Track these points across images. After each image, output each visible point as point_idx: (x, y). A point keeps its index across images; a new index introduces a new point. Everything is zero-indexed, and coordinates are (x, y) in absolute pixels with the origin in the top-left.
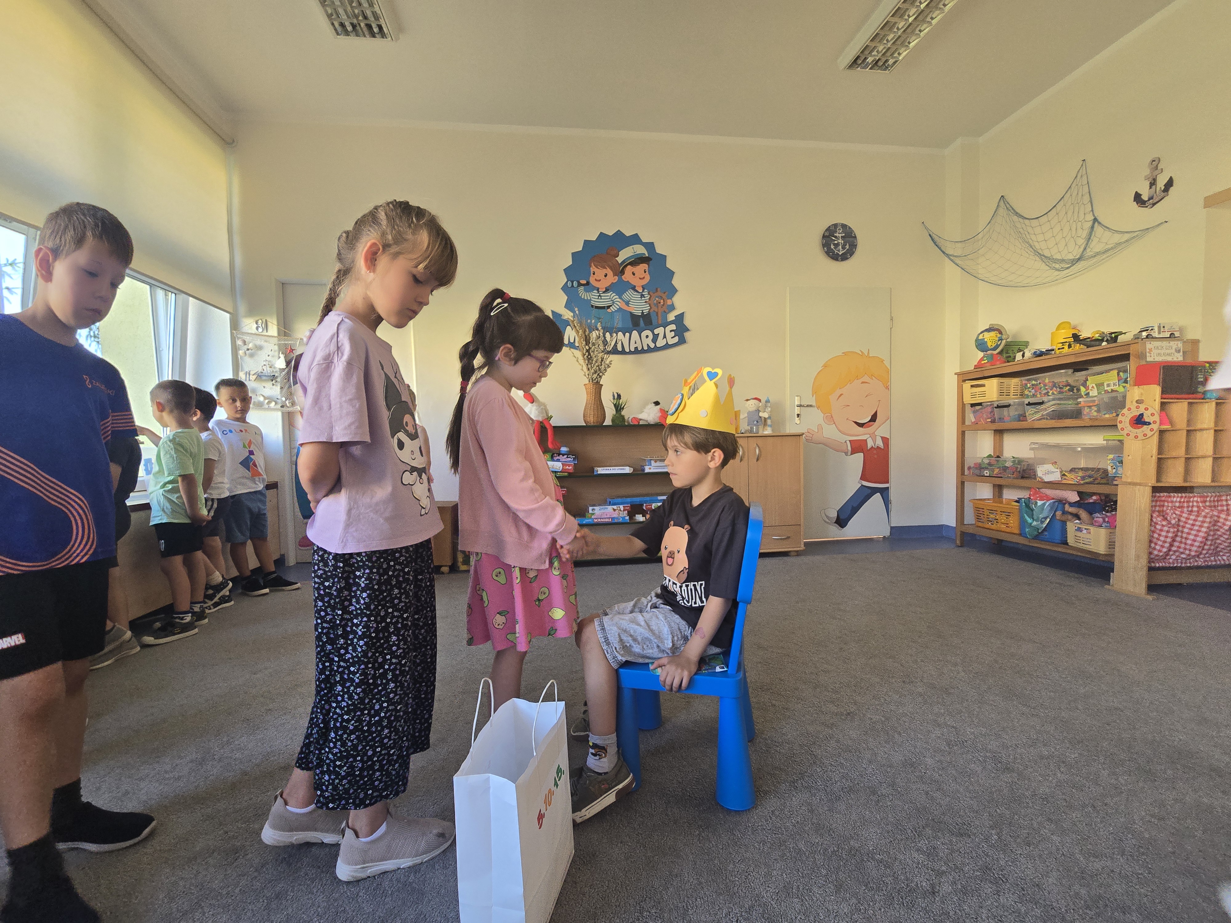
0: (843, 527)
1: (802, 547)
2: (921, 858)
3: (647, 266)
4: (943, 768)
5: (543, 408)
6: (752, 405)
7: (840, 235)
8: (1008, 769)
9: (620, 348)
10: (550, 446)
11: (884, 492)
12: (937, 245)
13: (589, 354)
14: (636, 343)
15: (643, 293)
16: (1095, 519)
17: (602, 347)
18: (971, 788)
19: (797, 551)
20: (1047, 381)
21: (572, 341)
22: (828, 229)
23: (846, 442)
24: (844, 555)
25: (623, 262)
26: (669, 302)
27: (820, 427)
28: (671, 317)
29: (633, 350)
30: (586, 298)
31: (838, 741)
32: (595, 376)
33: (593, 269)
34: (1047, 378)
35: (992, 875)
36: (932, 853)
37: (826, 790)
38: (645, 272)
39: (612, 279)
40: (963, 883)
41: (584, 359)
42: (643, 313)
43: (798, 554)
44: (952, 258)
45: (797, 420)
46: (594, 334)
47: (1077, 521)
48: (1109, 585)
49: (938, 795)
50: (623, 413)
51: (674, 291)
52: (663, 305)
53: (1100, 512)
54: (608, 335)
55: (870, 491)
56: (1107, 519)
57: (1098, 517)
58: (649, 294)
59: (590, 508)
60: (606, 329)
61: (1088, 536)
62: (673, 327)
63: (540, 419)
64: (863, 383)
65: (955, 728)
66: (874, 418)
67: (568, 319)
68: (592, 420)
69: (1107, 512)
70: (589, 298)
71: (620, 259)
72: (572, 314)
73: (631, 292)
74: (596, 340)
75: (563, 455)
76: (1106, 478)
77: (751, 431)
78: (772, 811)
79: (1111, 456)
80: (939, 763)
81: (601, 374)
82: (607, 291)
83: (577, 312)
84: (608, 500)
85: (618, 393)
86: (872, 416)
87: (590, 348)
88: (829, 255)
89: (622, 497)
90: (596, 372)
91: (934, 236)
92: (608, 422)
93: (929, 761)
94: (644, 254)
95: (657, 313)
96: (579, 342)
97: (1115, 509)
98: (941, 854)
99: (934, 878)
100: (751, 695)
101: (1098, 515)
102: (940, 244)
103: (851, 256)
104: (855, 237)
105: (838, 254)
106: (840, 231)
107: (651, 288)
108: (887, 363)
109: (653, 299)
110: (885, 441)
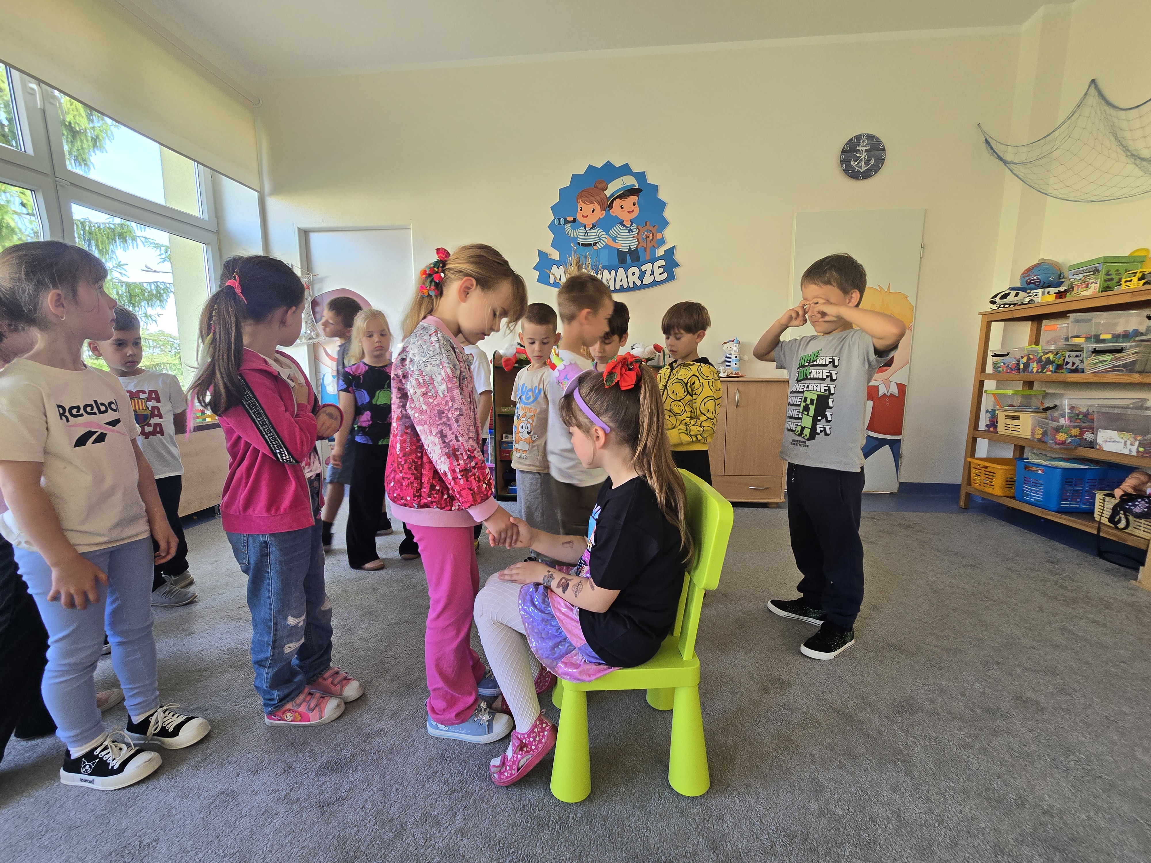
3: (636, 197)
7: (864, 148)
11: (895, 445)
14: (623, 280)
15: (632, 228)
19: (777, 503)
21: (557, 280)
25: (612, 195)
26: (659, 236)
29: (620, 287)
30: (572, 235)
38: (634, 205)
39: (600, 214)
42: (630, 248)
43: (778, 506)
44: (1010, 165)
48: (1137, 581)
51: (666, 223)
52: (652, 239)
55: (877, 443)
58: (637, 228)
62: (662, 263)
66: (889, 362)
67: (555, 259)
70: (575, 236)
71: (608, 193)
72: (557, 253)
73: (618, 227)
82: (593, 227)
88: (847, 174)
91: (991, 141)
94: (635, 186)
95: (645, 248)
102: (997, 151)
103: (877, 172)
104: (884, 149)
105: (859, 171)
106: (865, 144)
107: (640, 222)
108: (912, 300)
109: (641, 233)
110: (902, 388)
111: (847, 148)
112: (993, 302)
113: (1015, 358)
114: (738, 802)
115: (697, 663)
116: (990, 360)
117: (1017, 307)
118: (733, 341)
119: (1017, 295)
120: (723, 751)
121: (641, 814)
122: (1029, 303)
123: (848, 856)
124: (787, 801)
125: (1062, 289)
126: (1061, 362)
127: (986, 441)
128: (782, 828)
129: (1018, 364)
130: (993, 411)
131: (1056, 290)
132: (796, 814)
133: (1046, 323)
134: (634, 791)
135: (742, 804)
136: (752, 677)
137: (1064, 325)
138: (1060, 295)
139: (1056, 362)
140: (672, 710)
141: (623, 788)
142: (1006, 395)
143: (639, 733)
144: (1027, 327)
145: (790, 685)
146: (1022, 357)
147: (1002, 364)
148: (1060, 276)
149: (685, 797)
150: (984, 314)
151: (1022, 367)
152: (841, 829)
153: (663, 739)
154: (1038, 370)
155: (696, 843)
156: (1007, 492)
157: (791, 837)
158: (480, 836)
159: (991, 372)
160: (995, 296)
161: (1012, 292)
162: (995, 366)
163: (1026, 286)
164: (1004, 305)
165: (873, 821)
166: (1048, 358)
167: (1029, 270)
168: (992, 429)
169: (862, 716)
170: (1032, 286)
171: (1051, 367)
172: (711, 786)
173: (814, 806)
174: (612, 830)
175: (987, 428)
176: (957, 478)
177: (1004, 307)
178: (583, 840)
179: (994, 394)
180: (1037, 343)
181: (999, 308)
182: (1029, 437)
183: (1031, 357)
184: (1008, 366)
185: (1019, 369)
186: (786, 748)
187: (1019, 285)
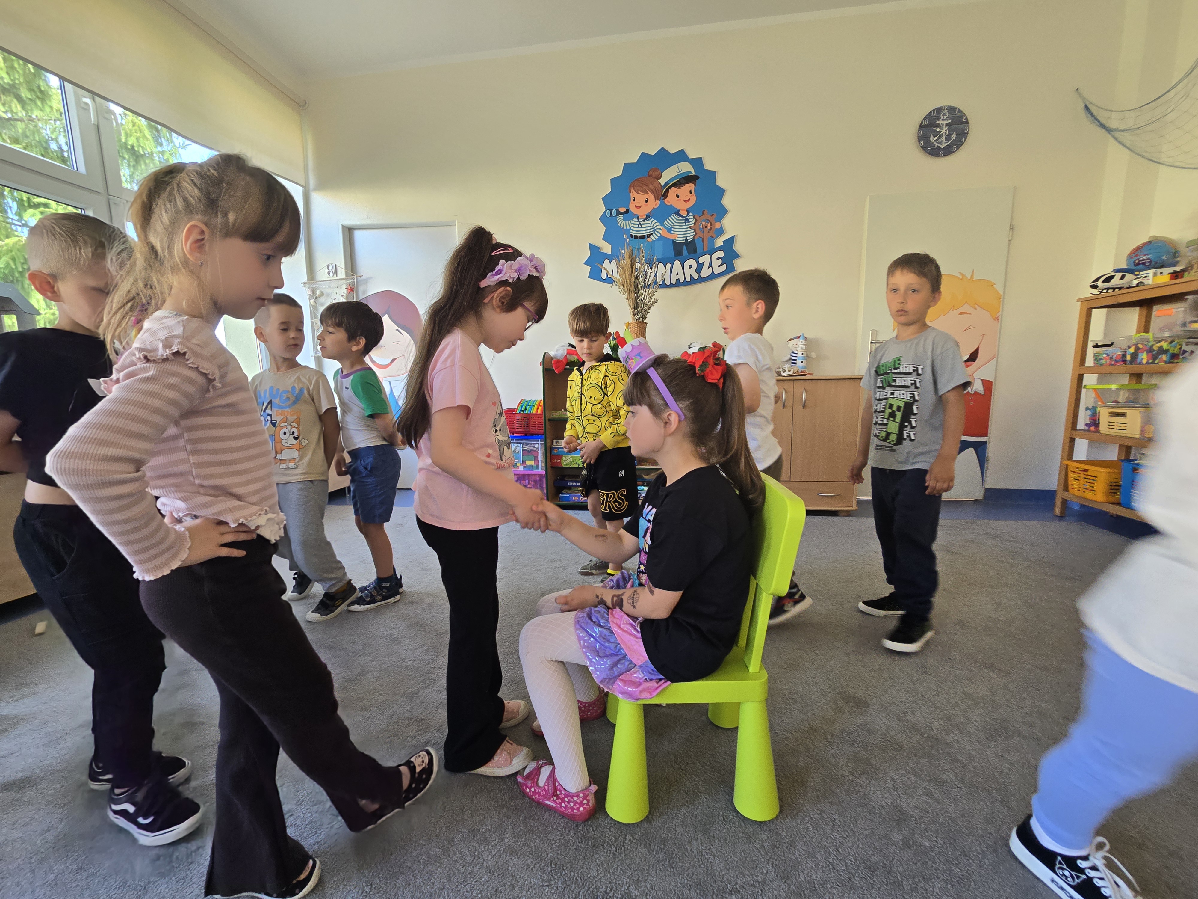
1: (854, 507)
7: (945, 122)
9: (660, 281)
14: (677, 274)
15: (688, 218)
19: (848, 511)
21: (610, 275)
22: (928, 116)
25: (667, 183)
26: (717, 226)
29: (674, 282)
33: (633, 194)
38: (691, 193)
39: (654, 203)
42: (686, 240)
44: (1113, 133)
51: (725, 212)
52: (710, 229)
58: (694, 217)
62: (721, 254)
64: (962, 312)
66: (974, 356)
67: (607, 251)
70: (628, 228)
71: (662, 181)
73: (674, 217)
82: (647, 217)
86: (972, 354)
88: (925, 151)
91: (1090, 106)
94: (691, 172)
103: (959, 148)
104: (967, 122)
105: (939, 148)
106: (945, 117)
107: (697, 211)
108: (999, 288)
109: (698, 223)
110: (988, 385)
111: (926, 123)
112: (1094, 287)
113: (1121, 348)
114: (811, 828)
115: (765, 676)
116: (1091, 352)
117: (1122, 291)
118: (799, 337)
119: (1122, 277)
120: (793, 773)
121: (705, 838)
122: (1137, 285)
123: (937, 893)
124: (866, 829)
125: (1178, 269)
126: (1176, 351)
127: (1086, 442)
128: (861, 858)
129: (1124, 355)
130: (1094, 408)
131: (1171, 270)
132: (876, 844)
133: (1157, 309)
134: (696, 813)
135: (816, 831)
136: (824, 695)
137: (1179, 310)
138: (1175, 275)
139: (1171, 351)
140: (737, 728)
141: (683, 810)
142: (1111, 389)
143: (701, 752)
144: (1134, 315)
145: (866, 704)
146: (1129, 347)
147: (1105, 355)
148: (1175, 254)
149: (752, 821)
150: (1083, 301)
151: (1128, 357)
152: (930, 863)
153: (727, 758)
154: (1148, 361)
155: (765, 872)
156: (1111, 499)
157: (871, 868)
158: (530, 856)
159: (1092, 365)
160: (1097, 280)
161: (1117, 274)
162: (1096, 358)
163: (1134, 268)
164: (1108, 289)
165: (966, 855)
166: (1161, 347)
167: (1138, 249)
168: (1092, 428)
169: (949, 739)
170: (1141, 266)
171: (1164, 357)
172: (781, 811)
173: (897, 836)
174: (673, 854)
175: (1087, 428)
176: (1052, 483)
177: (1107, 292)
178: (641, 863)
179: (1095, 390)
180: (1146, 330)
181: (1101, 292)
182: (1137, 436)
183: (1140, 346)
184: (1112, 358)
185: (1125, 362)
186: (863, 772)
187: (1125, 267)
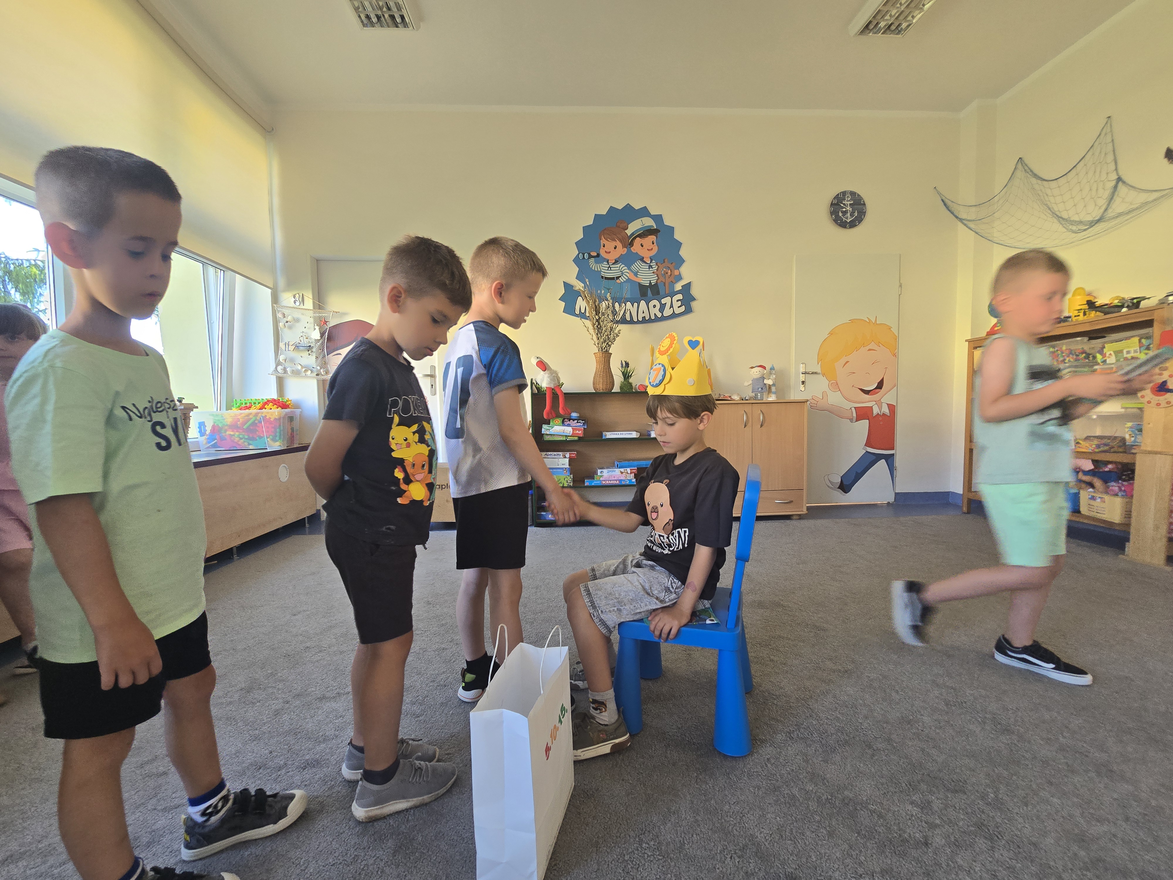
0: (846, 493)
1: (805, 511)
2: (915, 811)
3: (655, 237)
4: (941, 727)
5: (555, 377)
6: (756, 373)
7: (849, 203)
8: (1007, 730)
9: (628, 318)
10: (561, 411)
11: (889, 459)
12: (949, 210)
13: (599, 324)
14: (643, 313)
15: (651, 264)
16: (1111, 488)
17: (611, 317)
18: (968, 747)
19: (800, 515)
20: (1064, 348)
21: (583, 311)
22: (837, 197)
23: (851, 409)
24: (847, 520)
25: (633, 234)
26: (676, 272)
27: (824, 393)
28: (678, 287)
29: (640, 319)
30: (596, 269)
31: (835, 697)
32: (604, 345)
33: (603, 241)
34: (1064, 345)
35: (986, 830)
36: (925, 806)
37: (821, 742)
38: (653, 243)
39: (621, 251)
40: (957, 837)
41: (594, 329)
42: (650, 283)
43: (801, 517)
44: (964, 221)
45: (802, 388)
46: (604, 305)
47: (1091, 490)
48: (1124, 554)
49: (934, 752)
50: (631, 380)
51: (683, 261)
52: (671, 275)
53: (1116, 481)
54: (617, 305)
55: (874, 457)
56: (1123, 489)
57: (1114, 486)
58: (657, 264)
59: (599, 471)
60: (615, 300)
61: (1103, 505)
62: (680, 296)
63: (552, 386)
64: (870, 350)
65: (955, 689)
66: (880, 385)
67: (580, 289)
68: (601, 388)
69: (1124, 480)
70: (599, 270)
71: (629, 232)
72: (583, 285)
73: (639, 262)
74: (605, 310)
75: (574, 420)
76: (1123, 446)
77: (755, 398)
78: (768, 759)
79: (1129, 424)
80: (936, 723)
81: (610, 343)
82: (616, 262)
83: (588, 283)
84: (616, 463)
85: (626, 362)
86: (878, 383)
87: (600, 318)
88: (837, 224)
89: (629, 460)
90: (605, 341)
91: (946, 201)
92: (616, 389)
93: (926, 719)
94: (653, 226)
95: (665, 284)
96: (589, 313)
97: (1133, 479)
98: (936, 808)
99: (927, 830)
100: (749, 649)
101: (1113, 484)
102: (953, 209)
103: (859, 223)
104: (865, 205)
105: (846, 222)
106: (849, 199)
107: (659, 259)
108: (895, 331)
109: (660, 269)
111: (835, 202)
